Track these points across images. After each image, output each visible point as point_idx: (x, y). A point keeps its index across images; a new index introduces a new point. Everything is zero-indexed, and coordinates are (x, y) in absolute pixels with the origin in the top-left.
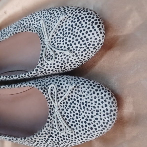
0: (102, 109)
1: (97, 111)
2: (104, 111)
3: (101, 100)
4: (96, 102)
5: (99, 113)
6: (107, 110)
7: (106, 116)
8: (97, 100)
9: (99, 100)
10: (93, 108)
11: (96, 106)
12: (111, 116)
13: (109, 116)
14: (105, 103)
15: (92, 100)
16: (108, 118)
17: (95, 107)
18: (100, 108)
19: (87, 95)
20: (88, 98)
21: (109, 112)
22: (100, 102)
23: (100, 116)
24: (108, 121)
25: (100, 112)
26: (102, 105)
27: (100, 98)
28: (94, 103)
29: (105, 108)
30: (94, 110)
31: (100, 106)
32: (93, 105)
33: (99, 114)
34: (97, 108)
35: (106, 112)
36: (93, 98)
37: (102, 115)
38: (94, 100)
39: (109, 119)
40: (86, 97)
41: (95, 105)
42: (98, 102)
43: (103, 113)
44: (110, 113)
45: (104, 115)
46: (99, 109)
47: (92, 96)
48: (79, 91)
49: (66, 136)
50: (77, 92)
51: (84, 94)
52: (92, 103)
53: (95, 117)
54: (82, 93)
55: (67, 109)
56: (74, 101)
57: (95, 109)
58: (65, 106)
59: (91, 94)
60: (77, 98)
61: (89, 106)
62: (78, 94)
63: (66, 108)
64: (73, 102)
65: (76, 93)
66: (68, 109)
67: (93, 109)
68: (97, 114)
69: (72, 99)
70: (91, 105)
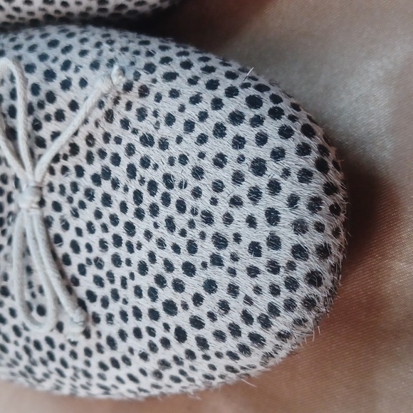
0: (249, 235)
1: (220, 241)
2: (255, 249)
3: (251, 180)
4: (218, 187)
5: (225, 254)
6: (274, 242)
7: (265, 279)
8: (225, 175)
9: (238, 178)
10: (198, 219)
11: (218, 212)
12: (292, 284)
13: (279, 279)
14: (267, 200)
15: (198, 173)
16: (275, 291)
17: (208, 218)
18: (239, 225)
19: (179, 140)
20: (183, 159)
21: (283, 256)
22: (242, 191)
23: (232, 272)
24: (273, 310)
25: (232, 247)
26: (248, 208)
27: (245, 168)
28: (207, 193)
29: (261, 233)
30: (203, 236)
31: (239, 215)
32: (203, 204)
33: (228, 263)
34: (219, 226)
35: (268, 253)
36: (207, 164)
37: (240, 267)
38: (212, 173)
39: (279, 301)
40: (175, 150)
41: (214, 202)
42: (231, 189)
43: (248, 260)
44: (291, 266)
45: (253, 272)
46: (228, 232)
47: (203, 148)
48: (142, 114)
49: (62, 347)
50: (132, 115)
51: (165, 131)
52: (197, 193)
53: (202, 275)
54: (157, 125)
55: (75, 204)
56: (111, 167)
57: (210, 231)
58: (69, 191)
59: (202, 139)
60: (130, 150)
61: (181, 206)
62: (135, 131)
63: (70, 200)
64: (106, 173)
65: (125, 124)
66: (82, 205)
67: (200, 226)
68: (217, 261)
69: (102, 154)
70: (190, 202)
